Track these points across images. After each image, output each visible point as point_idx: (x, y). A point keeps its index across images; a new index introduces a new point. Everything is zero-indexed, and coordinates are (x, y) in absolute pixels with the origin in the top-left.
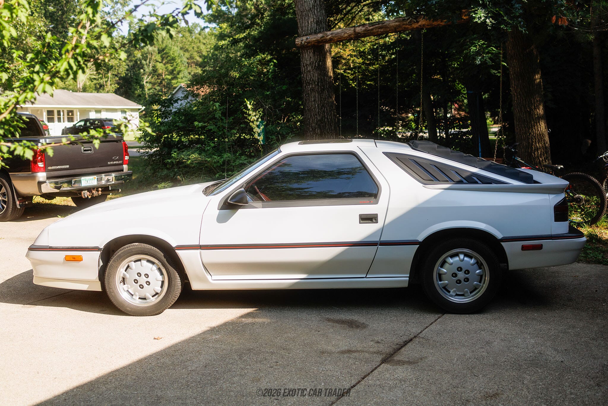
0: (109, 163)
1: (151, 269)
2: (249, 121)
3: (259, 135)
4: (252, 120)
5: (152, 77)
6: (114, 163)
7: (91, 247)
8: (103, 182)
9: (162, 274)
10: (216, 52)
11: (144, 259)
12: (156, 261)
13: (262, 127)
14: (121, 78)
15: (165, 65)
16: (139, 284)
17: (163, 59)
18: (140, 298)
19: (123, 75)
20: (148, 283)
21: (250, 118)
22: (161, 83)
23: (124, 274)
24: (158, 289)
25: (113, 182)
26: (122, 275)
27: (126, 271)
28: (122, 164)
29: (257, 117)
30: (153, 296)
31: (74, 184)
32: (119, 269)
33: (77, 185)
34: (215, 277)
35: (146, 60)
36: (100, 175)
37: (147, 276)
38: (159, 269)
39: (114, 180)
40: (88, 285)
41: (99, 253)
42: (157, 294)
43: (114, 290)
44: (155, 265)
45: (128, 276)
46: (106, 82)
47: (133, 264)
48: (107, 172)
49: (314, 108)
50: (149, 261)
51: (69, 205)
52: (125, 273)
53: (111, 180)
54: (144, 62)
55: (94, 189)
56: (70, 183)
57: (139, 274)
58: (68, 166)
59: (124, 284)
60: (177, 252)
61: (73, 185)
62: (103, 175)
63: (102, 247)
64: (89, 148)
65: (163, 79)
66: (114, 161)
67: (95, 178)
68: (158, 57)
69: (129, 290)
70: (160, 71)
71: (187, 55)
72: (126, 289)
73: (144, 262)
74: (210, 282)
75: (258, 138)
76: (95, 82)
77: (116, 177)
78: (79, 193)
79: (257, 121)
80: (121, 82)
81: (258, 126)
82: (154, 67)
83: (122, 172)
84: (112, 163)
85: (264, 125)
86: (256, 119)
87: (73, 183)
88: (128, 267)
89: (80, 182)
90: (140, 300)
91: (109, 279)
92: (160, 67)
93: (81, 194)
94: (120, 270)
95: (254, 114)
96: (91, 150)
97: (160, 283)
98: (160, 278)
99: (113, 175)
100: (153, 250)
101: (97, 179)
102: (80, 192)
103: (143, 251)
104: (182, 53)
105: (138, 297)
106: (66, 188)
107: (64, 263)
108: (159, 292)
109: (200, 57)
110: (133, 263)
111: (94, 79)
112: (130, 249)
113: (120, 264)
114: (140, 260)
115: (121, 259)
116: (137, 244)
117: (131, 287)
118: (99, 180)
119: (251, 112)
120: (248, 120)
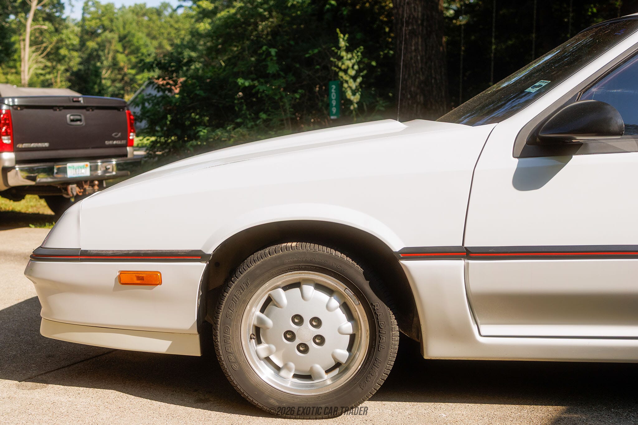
0: (107, 143)
1: (327, 307)
2: (337, 70)
3: (354, 93)
4: (343, 67)
5: (112, 72)
6: (115, 142)
7: (182, 251)
8: (99, 173)
9: (351, 316)
10: (193, 39)
11: (308, 281)
12: (340, 286)
13: (359, 80)
14: (73, 74)
15: (127, 55)
16: (297, 341)
17: (124, 47)
18: (295, 376)
19: (75, 69)
20: (320, 340)
21: (340, 64)
22: (122, 79)
23: (260, 320)
24: (343, 354)
25: (114, 173)
26: (254, 321)
27: (262, 310)
28: (125, 146)
29: (353, 61)
30: (327, 372)
31: (57, 173)
32: (248, 307)
33: (60, 176)
34: (486, 329)
35: (103, 50)
36: (94, 161)
37: (317, 322)
38: (346, 307)
39: (115, 169)
40: (170, 342)
41: (203, 266)
42: (338, 365)
43: (238, 356)
44: (335, 295)
45: (269, 322)
46: (56, 77)
47: (282, 296)
48: (106, 158)
49: (415, 63)
50: (319, 286)
51: (41, 212)
52: (263, 316)
53: (110, 170)
54: (101, 53)
55: (86, 182)
56: (49, 171)
57: (298, 319)
58: (46, 145)
59: (259, 342)
60: (404, 263)
61: (55, 175)
62: (99, 161)
63: (210, 251)
64: (78, 117)
65: (125, 75)
66: (114, 139)
67: (87, 165)
68: (119, 48)
69: (273, 358)
70: (122, 64)
71: (155, 43)
72: (263, 355)
73: (309, 290)
74: (477, 342)
75: (352, 98)
76: (42, 78)
77: (117, 165)
78: (63, 188)
79: (353, 67)
80: (73, 78)
81: (354, 78)
82: (114, 58)
83: (125, 158)
84: (111, 142)
85: (363, 76)
86: (350, 65)
87: (55, 171)
88: (269, 300)
89: (64, 171)
90: (296, 380)
91: (226, 330)
92: (121, 58)
93: (66, 190)
94: (251, 308)
95: (349, 56)
96: (80, 120)
97: (347, 338)
98: (348, 327)
99: (114, 162)
100: (336, 258)
101: (91, 167)
102: (64, 186)
103: (311, 262)
104: (148, 41)
105: (292, 374)
106: (43, 179)
107: (115, 289)
108: (343, 360)
109: (172, 45)
110: (281, 290)
111: (41, 74)
112: (279, 257)
113: (252, 293)
114: (297, 285)
115: (256, 283)
116: (294, 244)
117: (277, 350)
118: (94, 169)
119: (343, 54)
120: (337, 67)
